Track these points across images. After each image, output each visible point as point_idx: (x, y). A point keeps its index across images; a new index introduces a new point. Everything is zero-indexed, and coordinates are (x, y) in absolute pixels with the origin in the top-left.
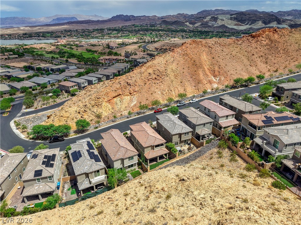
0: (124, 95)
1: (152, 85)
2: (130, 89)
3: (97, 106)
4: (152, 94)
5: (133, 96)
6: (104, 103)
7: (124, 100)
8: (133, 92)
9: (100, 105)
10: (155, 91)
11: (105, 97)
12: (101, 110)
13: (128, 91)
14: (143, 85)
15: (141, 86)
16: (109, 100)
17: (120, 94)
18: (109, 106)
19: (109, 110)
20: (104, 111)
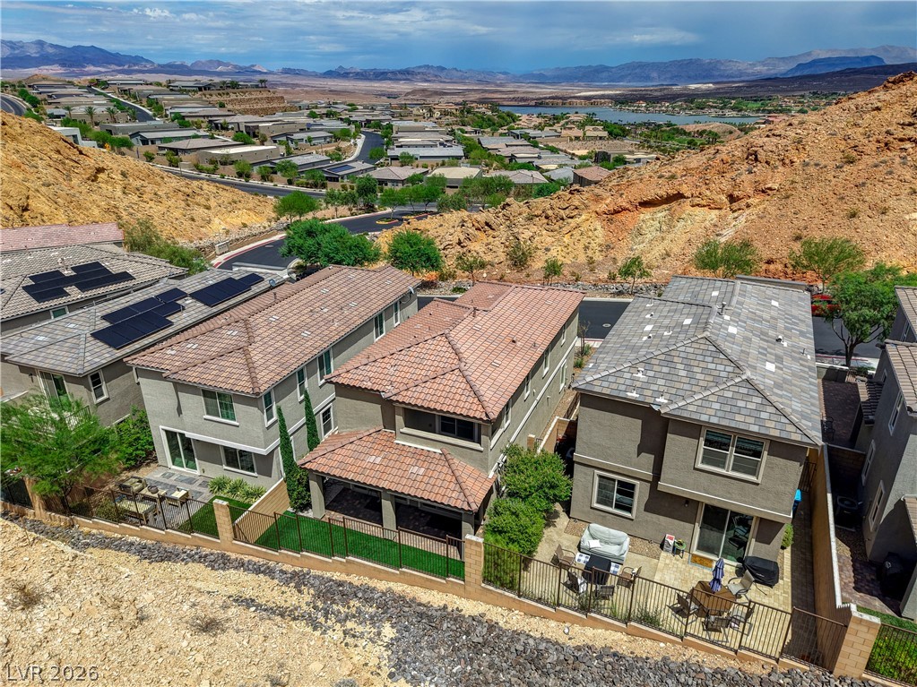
0: (697, 201)
1: (891, 173)
2: (746, 177)
3: (546, 221)
4: (853, 215)
5: (736, 214)
6: (583, 217)
7: (682, 223)
8: (750, 191)
9: (562, 219)
10: (891, 203)
11: (605, 195)
12: (549, 240)
13: (726, 186)
14: (831, 164)
15: (811, 170)
16: (616, 212)
17: (680, 196)
18: (600, 232)
19: (586, 248)
20: (559, 248)
